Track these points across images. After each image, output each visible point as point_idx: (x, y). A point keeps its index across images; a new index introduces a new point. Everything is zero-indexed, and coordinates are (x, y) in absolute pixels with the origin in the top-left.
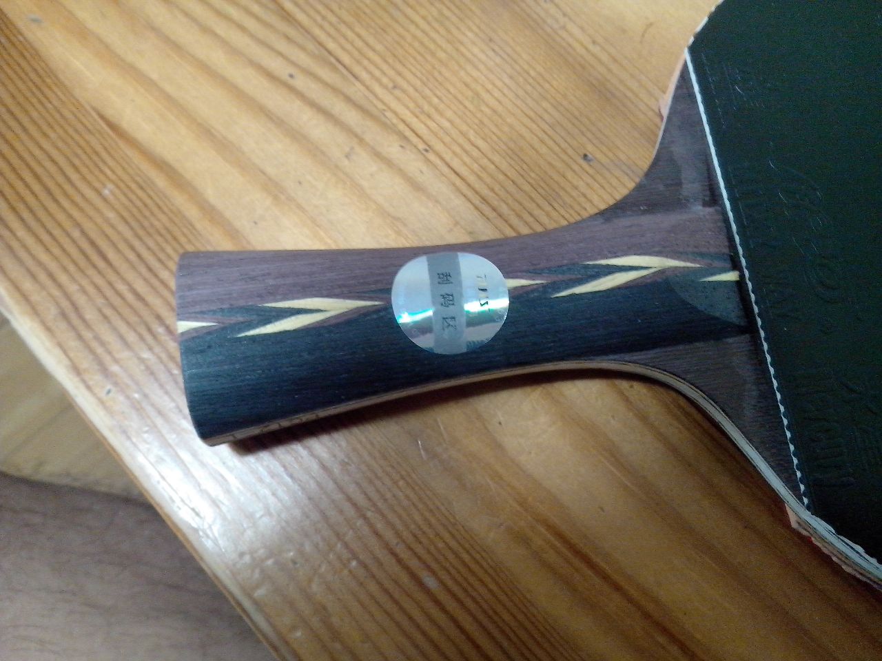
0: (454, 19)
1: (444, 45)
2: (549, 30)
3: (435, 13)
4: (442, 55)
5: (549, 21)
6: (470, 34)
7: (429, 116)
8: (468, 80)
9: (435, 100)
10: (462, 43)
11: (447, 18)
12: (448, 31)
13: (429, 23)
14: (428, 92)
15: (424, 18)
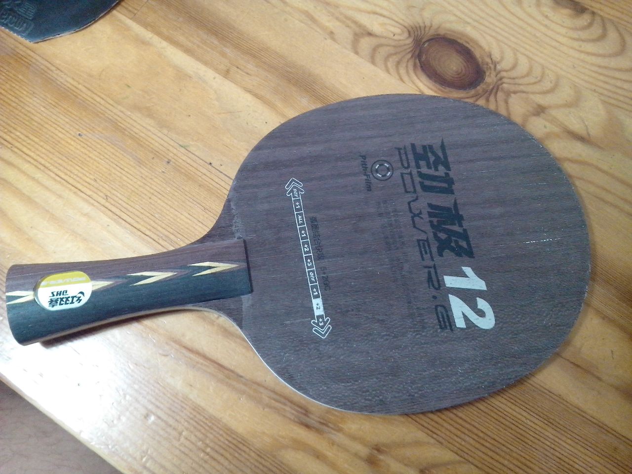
0: (17, 87)
1: (13, 99)
2: (59, 83)
3: (8, 86)
4: (14, 104)
5: (59, 78)
6: (25, 93)
7: (11, 132)
8: (26, 113)
9: (13, 125)
10: (21, 97)
11: (14, 87)
12: (15, 93)
13: (6, 92)
14: (9, 122)
15: (4, 90)
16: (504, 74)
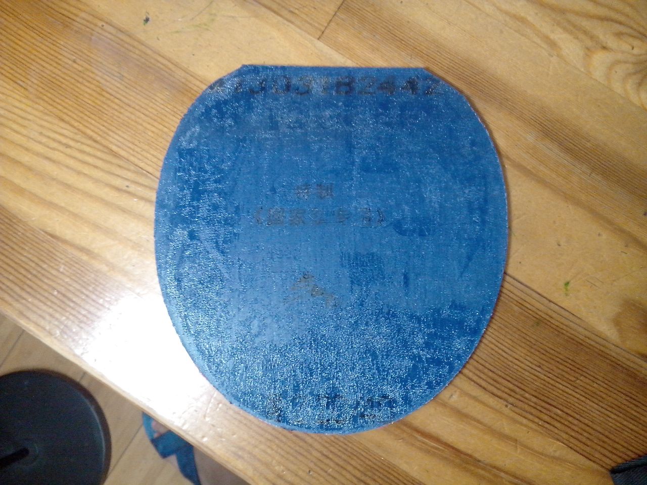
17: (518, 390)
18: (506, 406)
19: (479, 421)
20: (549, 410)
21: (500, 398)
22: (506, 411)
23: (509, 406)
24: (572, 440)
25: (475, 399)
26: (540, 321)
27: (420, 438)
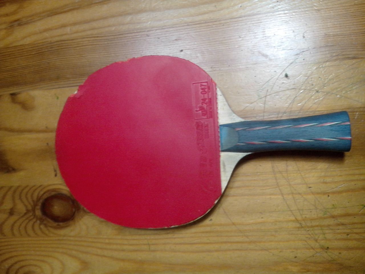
16: (34, 220)
17: (50, 49)
18: (51, 41)
19: (56, 29)
20: (37, 51)
21: (54, 42)
22: (49, 40)
23: (49, 42)
24: (23, 48)
25: (62, 35)
26: (58, 78)
27: (71, 8)
